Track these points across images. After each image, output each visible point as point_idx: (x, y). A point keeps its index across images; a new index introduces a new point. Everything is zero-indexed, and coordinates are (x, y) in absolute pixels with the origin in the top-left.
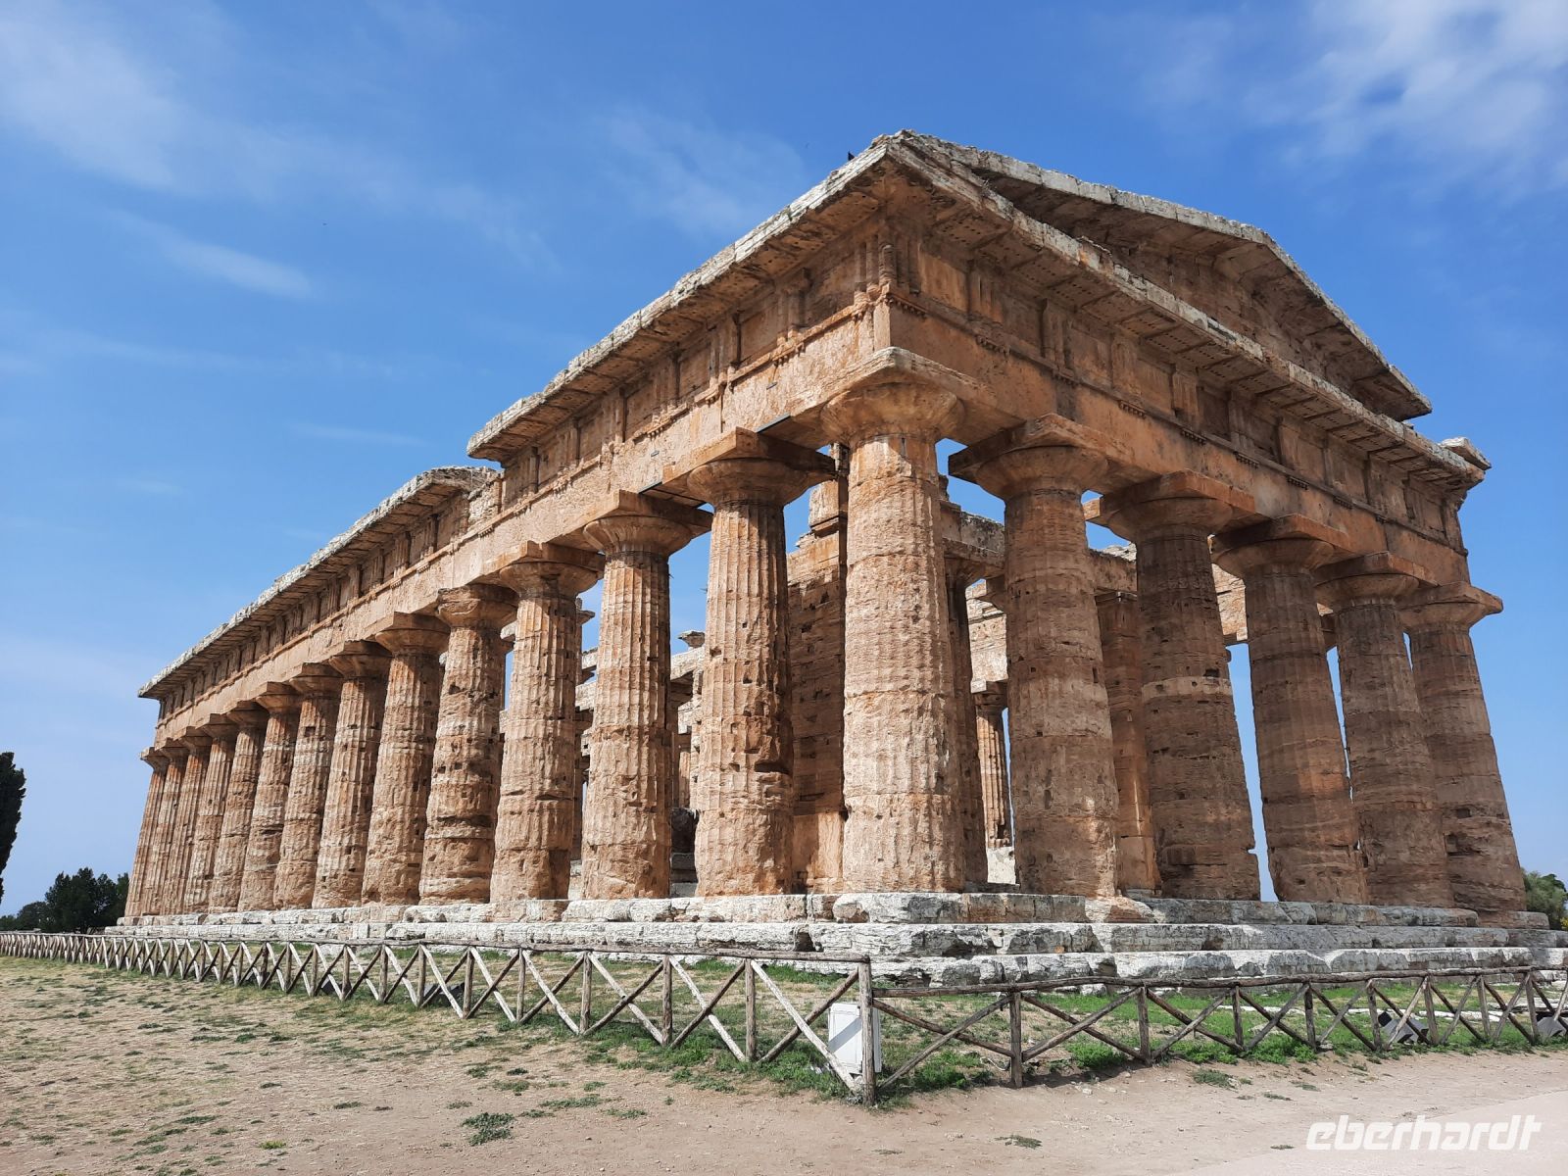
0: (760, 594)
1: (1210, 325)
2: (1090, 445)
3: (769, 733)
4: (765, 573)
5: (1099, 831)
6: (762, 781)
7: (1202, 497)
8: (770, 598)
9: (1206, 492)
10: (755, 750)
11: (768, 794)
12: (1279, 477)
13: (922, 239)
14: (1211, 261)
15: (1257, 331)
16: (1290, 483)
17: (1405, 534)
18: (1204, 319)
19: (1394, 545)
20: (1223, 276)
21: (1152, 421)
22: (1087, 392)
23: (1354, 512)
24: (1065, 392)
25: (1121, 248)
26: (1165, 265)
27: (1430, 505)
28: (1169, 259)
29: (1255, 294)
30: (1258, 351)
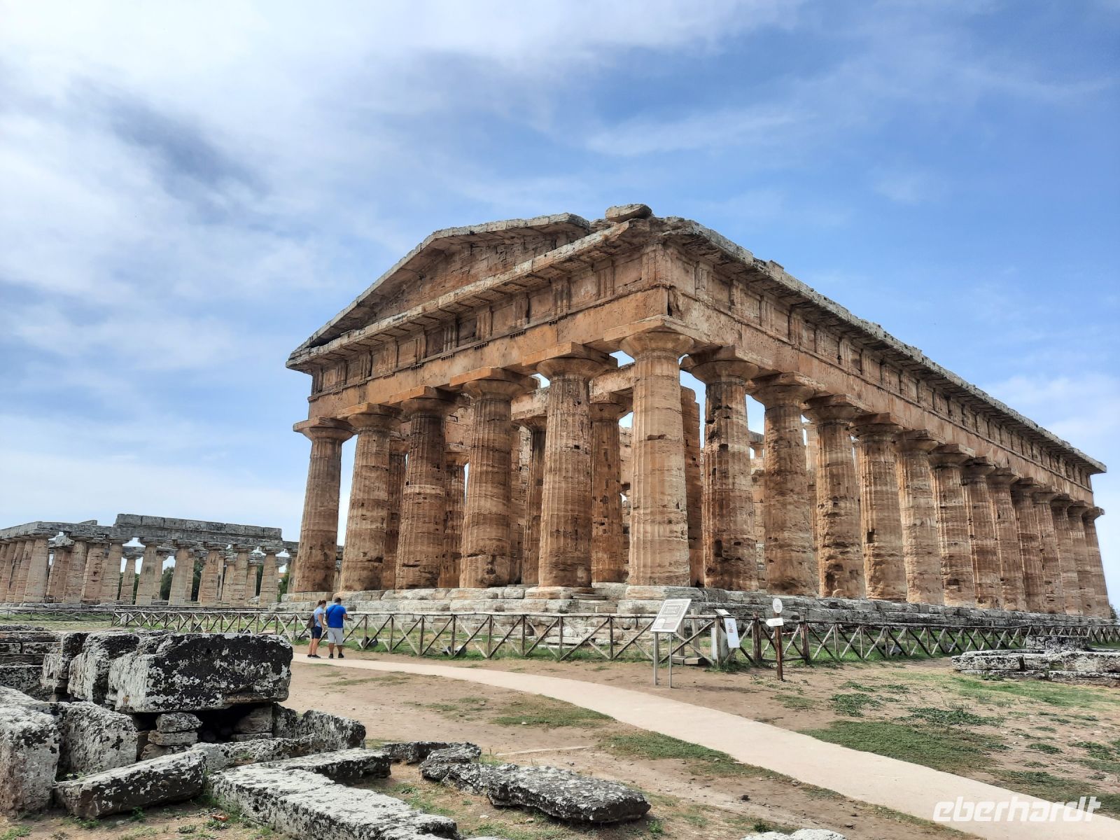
12: (469, 351)
13: (322, 370)
14: (443, 255)
15: (471, 267)
16: (476, 349)
17: (580, 316)
18: (390, 320)
19: (565, 334)
20: (453, 254)
21: (398, 374)
22: (371, 382)
23: (528, 333)
24: (362, 389)
25: (397, 297)
26: (419, 282)
27: (630, 264)
28: (421, 278)
29: (472, 246)
30: (419, 309)
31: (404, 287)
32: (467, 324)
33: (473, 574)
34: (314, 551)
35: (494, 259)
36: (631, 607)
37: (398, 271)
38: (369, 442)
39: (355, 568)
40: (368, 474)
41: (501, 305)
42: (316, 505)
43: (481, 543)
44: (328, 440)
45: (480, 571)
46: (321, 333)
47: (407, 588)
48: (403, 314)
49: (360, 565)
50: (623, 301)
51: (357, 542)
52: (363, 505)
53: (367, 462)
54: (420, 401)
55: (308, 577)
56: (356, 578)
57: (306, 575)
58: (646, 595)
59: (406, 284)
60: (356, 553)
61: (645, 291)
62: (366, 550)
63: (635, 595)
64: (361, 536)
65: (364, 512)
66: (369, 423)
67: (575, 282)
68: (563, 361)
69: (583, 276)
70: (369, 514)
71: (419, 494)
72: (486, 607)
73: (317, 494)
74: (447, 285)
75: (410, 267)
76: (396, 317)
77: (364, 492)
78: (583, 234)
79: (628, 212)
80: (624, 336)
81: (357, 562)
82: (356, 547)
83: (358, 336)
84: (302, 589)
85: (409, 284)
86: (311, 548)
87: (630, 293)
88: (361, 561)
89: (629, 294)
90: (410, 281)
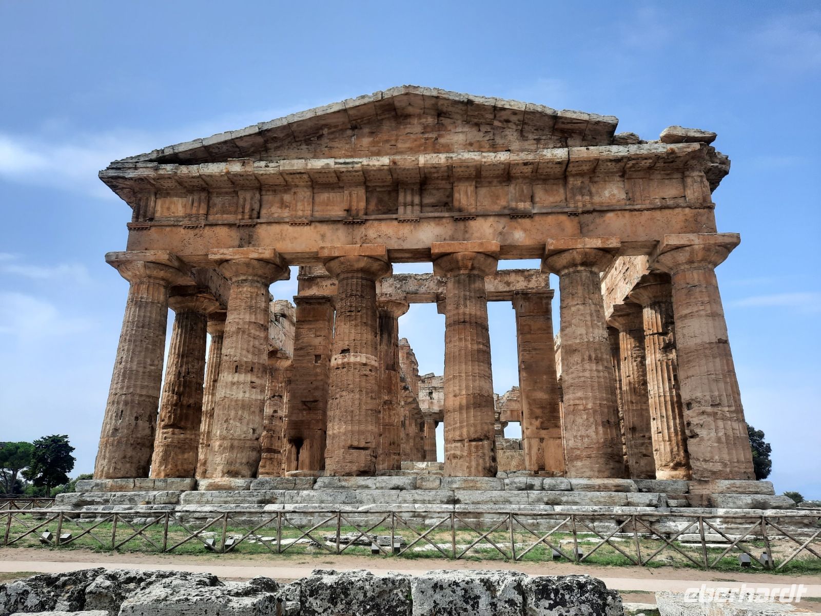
0: (174, 353)
1: (336, 163)
2: (236, 257)
3: (169, 412)
4: (178, 344)
5: (220, 446)
6: (163, 433)
7: (337, 257)
8: (178, 355)
9: (336, 254)
10: (163, 421)
11: (165, 438)
12: (444, 220)
13: (156, 194)
14: (393, 113)
15: (440, 136)
16: (456, 220)
17: (610, 215)
18: (331, 162)
19: (591, 227)
20: (408, 116)
21: (318, 224)
22: (264, 226)
23: (537, 218)
24: (247, 231)
25: (309, 139)
26: (349, 132)
27: (666, 181)
28: (354, 128)
29: (440, 114)
30: (385, 160)
31: (325, 131)
32: (434, 192)
33: (481, 461)
34: (140, 422)
35: (473, 135)
36: (749, 501)
37: (339, 112)
38: (257, 295)
39: (242, 448)
40: (257, 333)
41: (490, 183)
42: (145, 363)
43: (486, 428)
44: (162, 282)
45: (487, 458)
46: (181, 149)
47: (358, 475)
48: (356, 160)
49: (248, 444)
50: (667, 211)
51: (246, 415)
52: (252, 370)
53: (256, 318)
54: (370, 260)
55: (131, 457)
56: (244, 461)
57: (129, 454)
58: (751, 490)
59: (329, 128)
60: (245, 429)
61: (696, 208)
62: (256, 426)
63: (736, 489)
64: (250, 407)
65: (254, 379)
66: (260, 272)
67: (595, 182)
68: (601, 253)
69: (607, 179)
70: (258, 381)
71: (365, 365)
72: (530, 500)
73: (147, 348)
74: (400, 145)
75: (351, 112)
76: (342, 161)
77: (253, 354)
78: (606, 142)
79: (698, 135)
80: (692, 243)
81: (245, 440)
82: (245, 421)
83: (259, 167)
84: (122, 473)
85: (333, 130)
86: (137, 418)
87: (677, 206)
88: (251, 440)
89: (675, 207)
90: (336, 126)
